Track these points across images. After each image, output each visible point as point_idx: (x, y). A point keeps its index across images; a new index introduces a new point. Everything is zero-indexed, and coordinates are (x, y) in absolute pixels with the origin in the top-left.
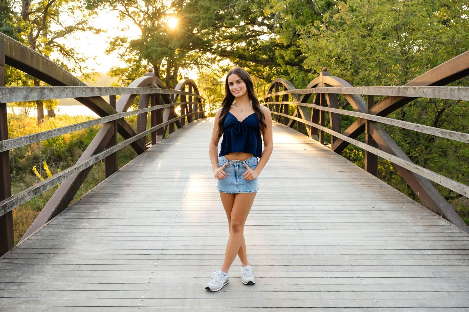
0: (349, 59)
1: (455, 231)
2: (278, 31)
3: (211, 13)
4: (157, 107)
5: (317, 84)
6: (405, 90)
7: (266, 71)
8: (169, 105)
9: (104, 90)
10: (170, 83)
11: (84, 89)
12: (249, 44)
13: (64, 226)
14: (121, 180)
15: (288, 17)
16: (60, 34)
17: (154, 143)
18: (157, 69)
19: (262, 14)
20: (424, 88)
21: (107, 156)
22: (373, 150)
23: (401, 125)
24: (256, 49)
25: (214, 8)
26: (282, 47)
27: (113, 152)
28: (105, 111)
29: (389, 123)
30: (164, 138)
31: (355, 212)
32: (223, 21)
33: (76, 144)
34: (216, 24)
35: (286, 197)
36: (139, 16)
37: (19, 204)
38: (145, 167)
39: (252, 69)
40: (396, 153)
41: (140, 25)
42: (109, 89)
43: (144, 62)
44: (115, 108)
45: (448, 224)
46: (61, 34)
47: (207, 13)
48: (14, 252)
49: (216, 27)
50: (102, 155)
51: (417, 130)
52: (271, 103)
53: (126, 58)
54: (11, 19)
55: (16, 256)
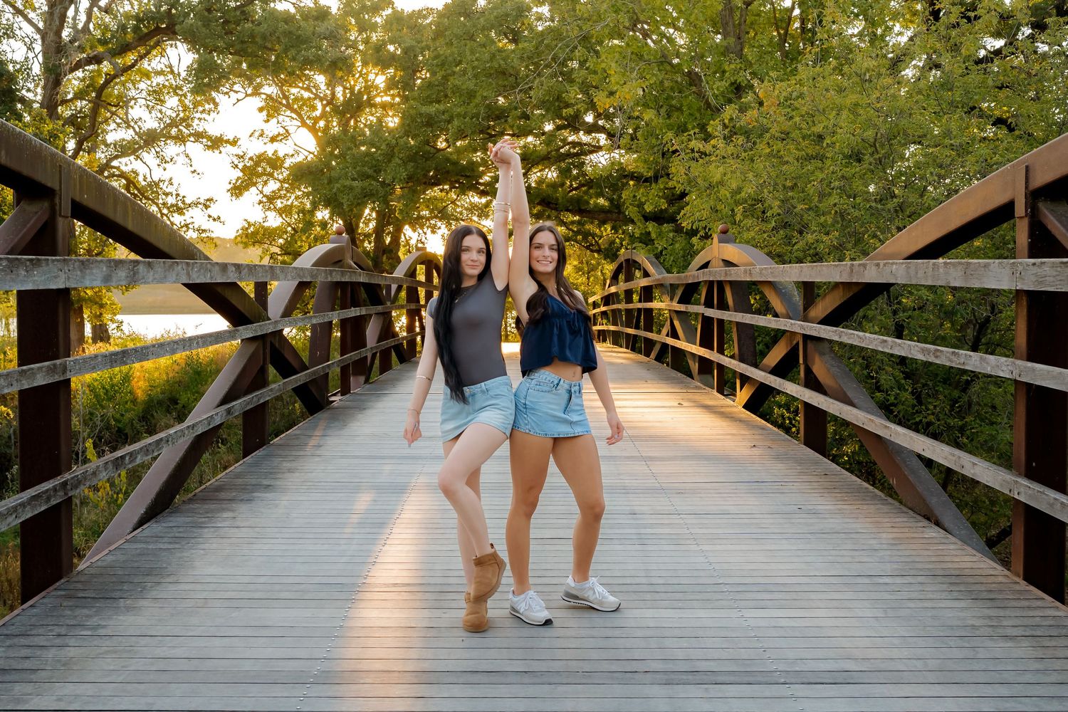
0: (775, 206)
1: (952, 547)
2: (628, 146)
3: (477, 106)
4: (353, 312)
5: (708, 263)
6: (862, 269)
7: (604, 234)
8: (380, 308)
9: (246, 270)
10: (382, 263)
11: (209, 266)
12: (565, 173)
13: (166, 540)
14: (276, 461)
15: (649, 115)
16: (127, 149)
17: (345, 390)
18: (351, 229)
19: (592, 106)
20: (892, 264)
21: (248, 408)
22: (811, 398)
23: (858, 340)
24: (581, 185)
25: (485, 94)
26: (638, 178)
27: (262, 401)
28: (247, 315)
29: (836, 338)
30: (367, 381)
31: (761, 516)
32: (506, 121)
33: (160, 403)
34: (489, 127)
35: (624, 491)
36: (314, 108)
37: (88, 484)
38: (327, 438)
39: (573, 231)
40: (855, 401)
41: (313, 130)
42: (256, 269)
43: (323, 214)
44: (266, 309)
45: (943, 536)
46: (129, 148)
47: (468, 104)
48: (74, 579)
49: (488, 134)
50: (239, 405)
51: (883, 348)
52: (615, 307)
53: (279, 204)
54: (19, 117)
55: (79, 586)
